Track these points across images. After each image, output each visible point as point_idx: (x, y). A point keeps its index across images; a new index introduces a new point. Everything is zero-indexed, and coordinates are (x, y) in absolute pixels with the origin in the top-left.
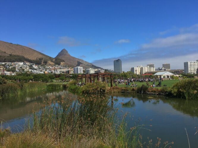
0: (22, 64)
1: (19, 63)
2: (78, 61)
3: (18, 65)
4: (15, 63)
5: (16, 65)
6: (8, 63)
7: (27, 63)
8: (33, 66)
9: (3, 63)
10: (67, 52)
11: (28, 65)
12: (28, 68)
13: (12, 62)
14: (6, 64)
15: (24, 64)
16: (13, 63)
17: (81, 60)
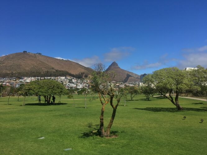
0: (63, 78)
1: (61, 77)
2: (128, 74)
3: (60, 79)
4: (58, 77)
5: (59, 79)
6: (52, 78)
7: (68, 78)
8: (73, 80)
9: (49, 78)
10: (117, 65)
11: (69, 79)
12: (67, 82)
13: (56, 76)
14: (51, 78)
15: (65, 78)
16: (56, 78)
17: (131, 72)
